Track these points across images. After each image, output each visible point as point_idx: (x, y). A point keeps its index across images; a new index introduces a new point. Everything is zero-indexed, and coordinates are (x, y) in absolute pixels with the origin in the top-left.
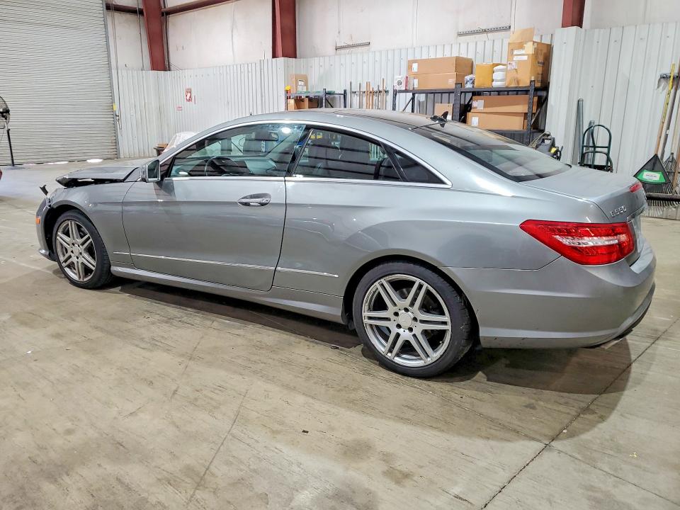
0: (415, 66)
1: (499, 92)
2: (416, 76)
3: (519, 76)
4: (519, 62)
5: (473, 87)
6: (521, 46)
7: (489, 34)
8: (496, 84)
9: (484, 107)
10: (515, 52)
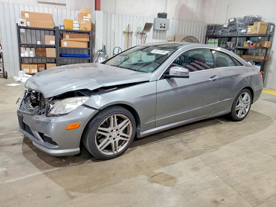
0: (27, 15)
1: (76, 32)
2: (27, 20)
3: (86, 27)
4: (86, 21)
5: (64, 29)
6: (86, 15)
7: (56, 6)
8: (75, 29)
9: (69, 38)
10: (84, 17)
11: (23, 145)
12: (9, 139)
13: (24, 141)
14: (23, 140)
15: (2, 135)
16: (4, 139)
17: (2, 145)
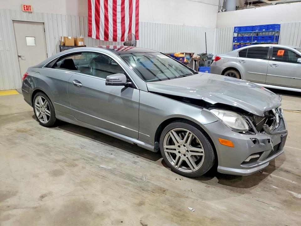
11: (279, 167)
12: (287, 180)
13: (275, 169)
14: (274, 172)
15: (292, 191)
16: (294, 184)
17: (299, 177)
